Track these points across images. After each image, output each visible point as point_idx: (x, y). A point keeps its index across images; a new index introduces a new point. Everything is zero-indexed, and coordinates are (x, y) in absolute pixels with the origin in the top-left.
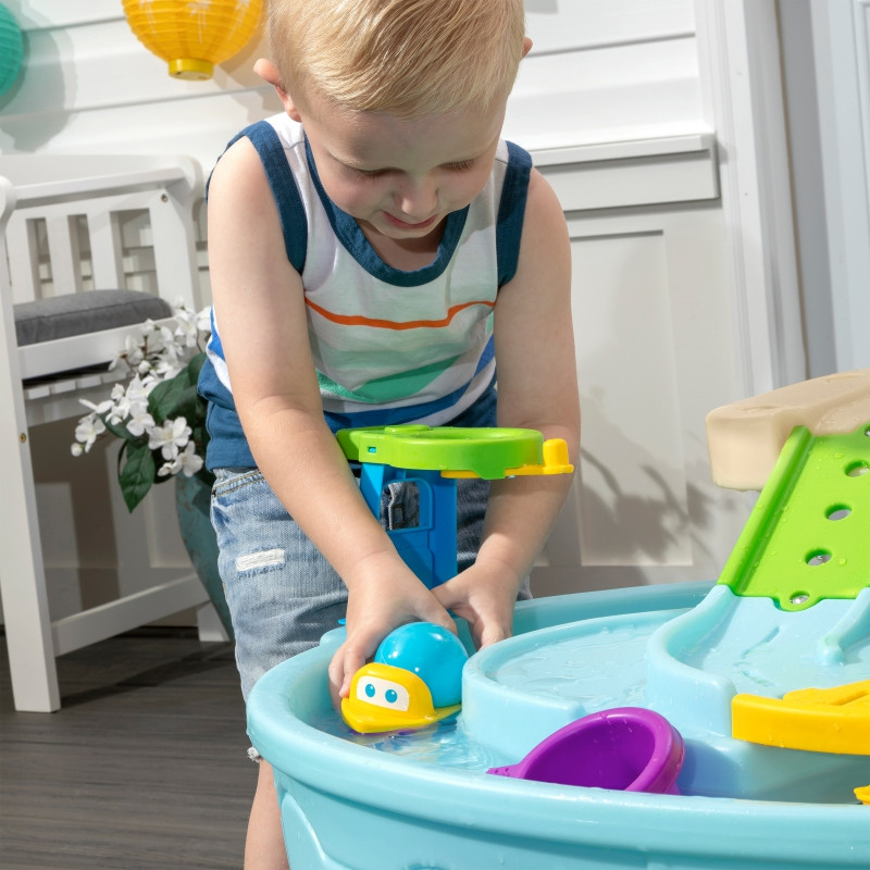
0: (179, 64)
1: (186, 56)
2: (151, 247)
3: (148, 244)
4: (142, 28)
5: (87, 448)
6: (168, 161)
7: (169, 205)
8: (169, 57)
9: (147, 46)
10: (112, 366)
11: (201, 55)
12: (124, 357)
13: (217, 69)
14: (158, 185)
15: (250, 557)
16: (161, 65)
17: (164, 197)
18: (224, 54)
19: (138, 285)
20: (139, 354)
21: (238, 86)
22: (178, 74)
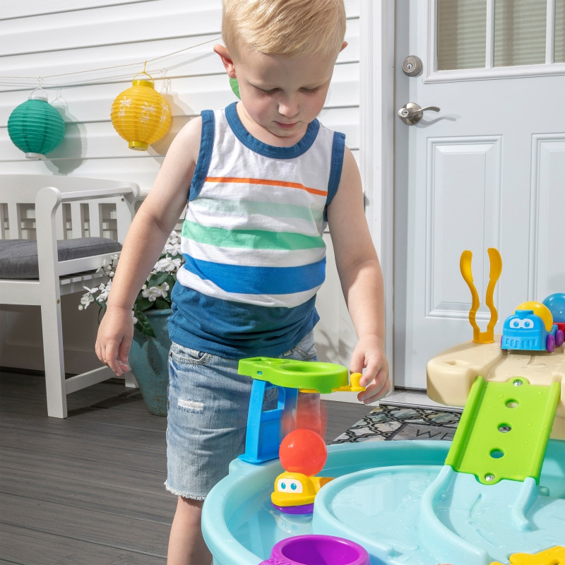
0: (134, 144)
1: (137, 140)
2: (116, 220)
3: (114, 218)
4: (119, 126)
5: (86, 308)
6: (126, 185)
7: (125, 203)
8: (129, 140)
9: (120, 134)
10: (98, 271)
11: (143, 141)
12: (103, 268)
13: (149, 147)
14: (121, 194)
15: (186, 402)
16: (126, 143)
17: (122, 200)
18: (153, 140)
19: (107, 235)
20: (110, 267)
21: (158, 154)
22: (133, 148)
